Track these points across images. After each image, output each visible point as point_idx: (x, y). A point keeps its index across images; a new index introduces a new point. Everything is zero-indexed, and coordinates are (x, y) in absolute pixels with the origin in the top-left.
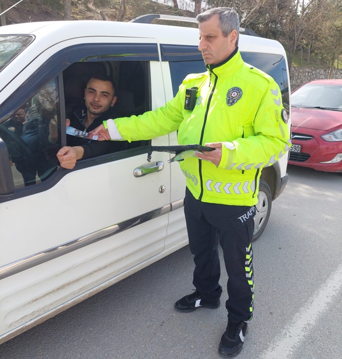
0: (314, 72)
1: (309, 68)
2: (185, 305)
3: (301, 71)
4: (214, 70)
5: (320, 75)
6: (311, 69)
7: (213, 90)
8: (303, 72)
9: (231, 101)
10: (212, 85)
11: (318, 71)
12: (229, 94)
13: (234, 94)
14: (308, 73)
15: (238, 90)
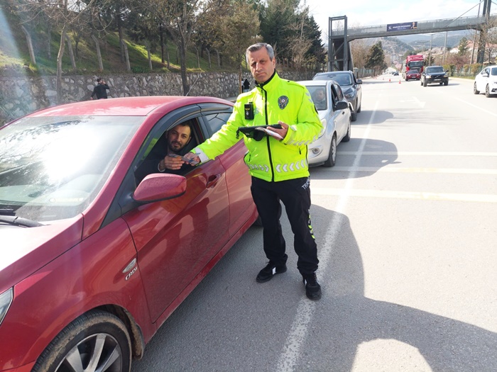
0: (227, 78)
1: (220, 73)
2: (264, 276)
3: (211, 77)
4: (264, 87)
5: (235, 80)
6: (223, 74)
7: (266, 101)
8: (214, 79)
9: (282, 106)
10: (264, 98)
11: (231, 76)
12: (279, 101)
13: (283, 101)
14: (221, 79)
15: (285, 97)
